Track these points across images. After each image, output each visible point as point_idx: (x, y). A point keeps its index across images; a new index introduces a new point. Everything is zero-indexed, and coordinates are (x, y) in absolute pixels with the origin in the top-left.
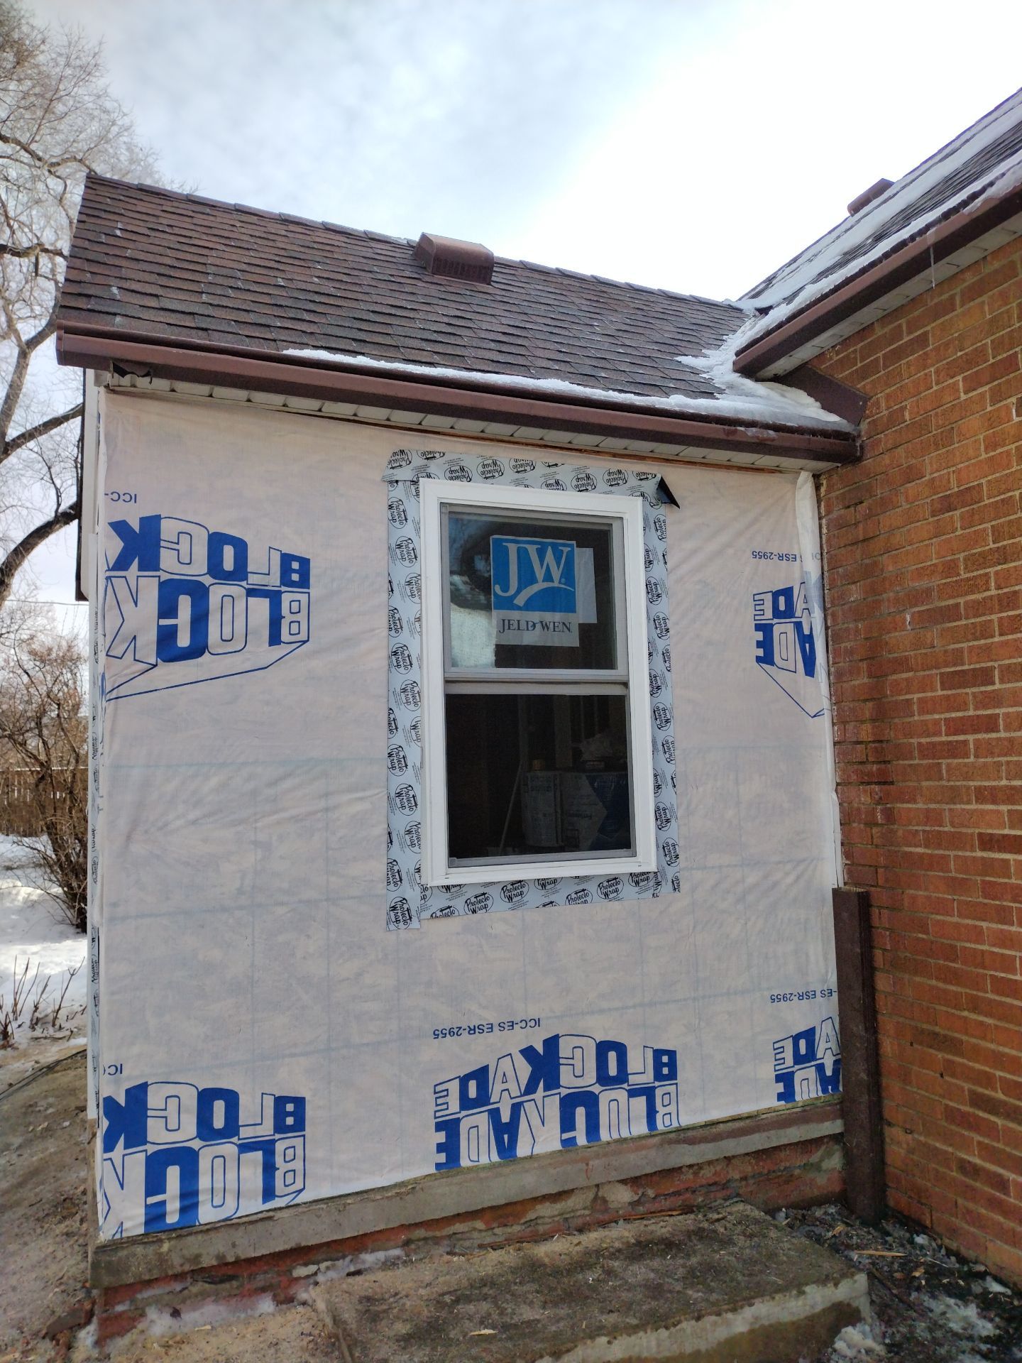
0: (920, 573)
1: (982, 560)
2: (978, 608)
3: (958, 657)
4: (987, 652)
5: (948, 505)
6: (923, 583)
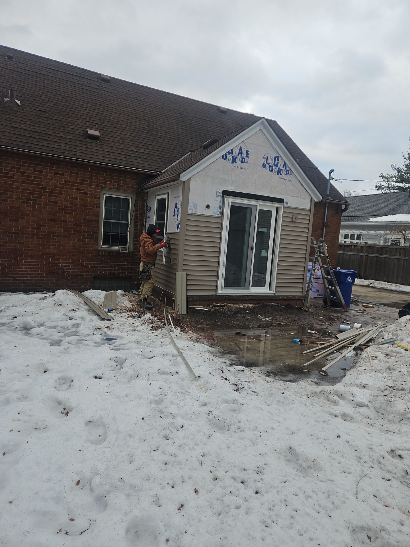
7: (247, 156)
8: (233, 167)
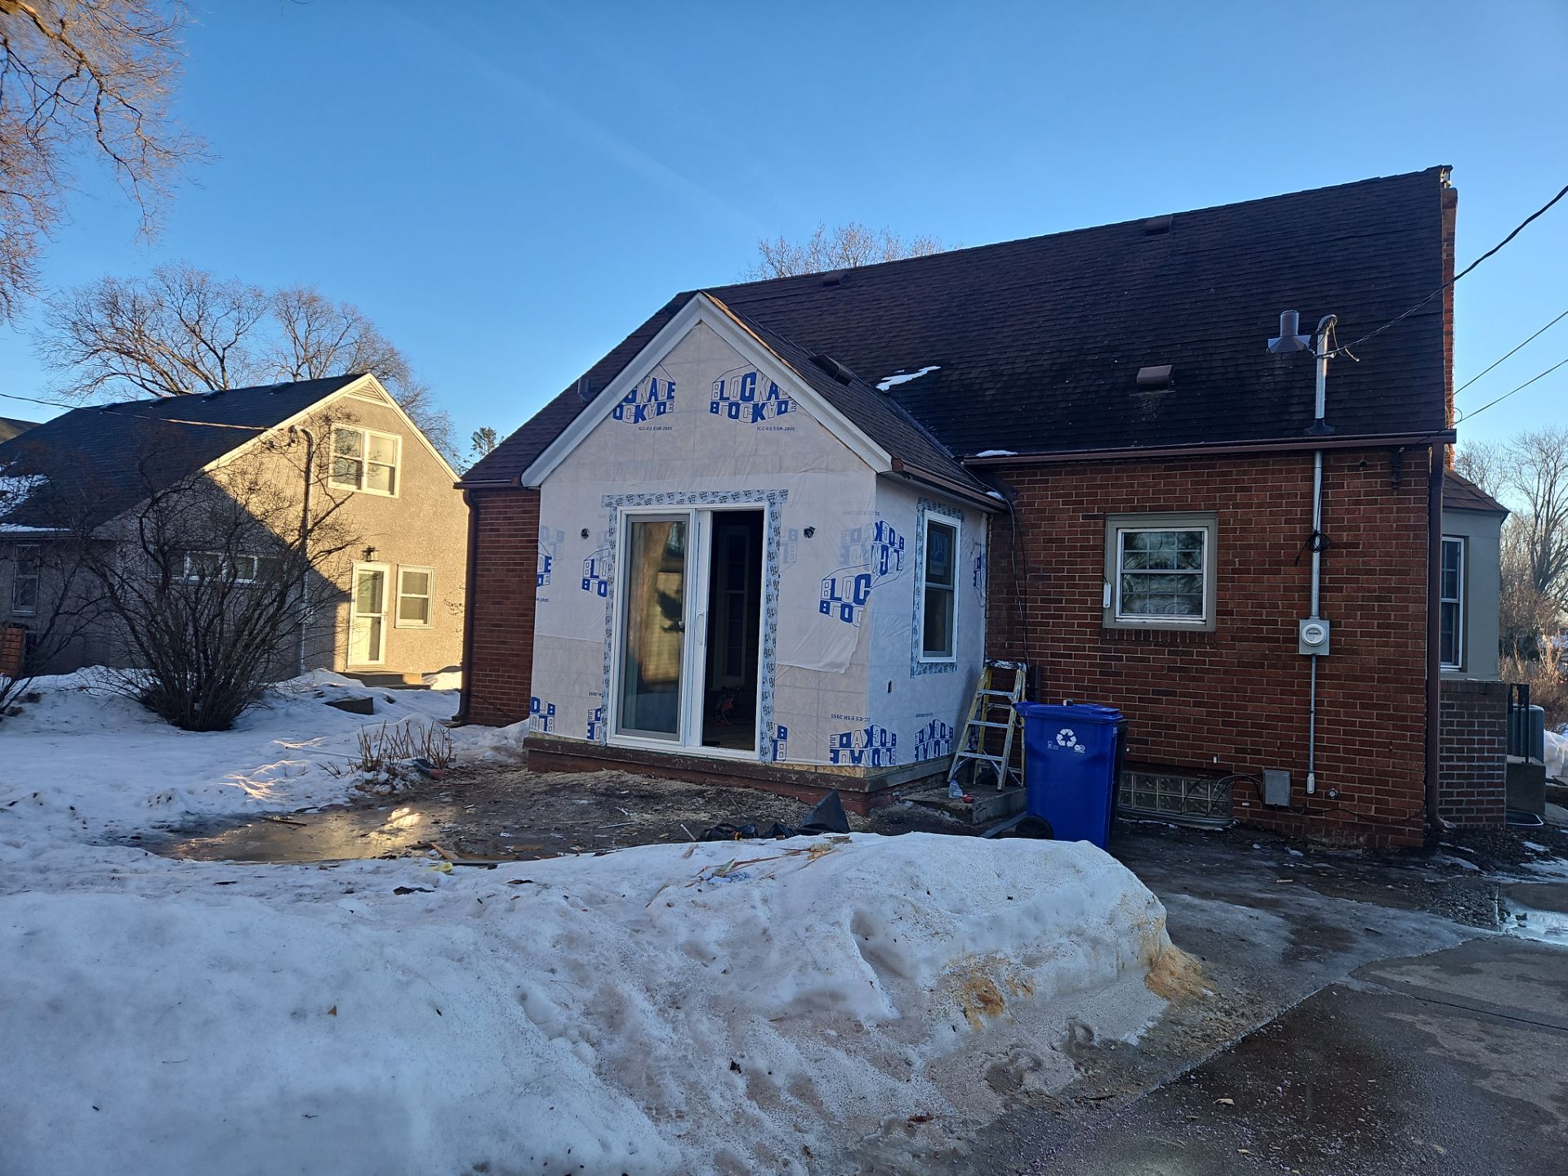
0: (1036, 562)
1: (1063, 563)
2: (1057, 578)
3: (1049, 593)
4: (1062, 593)
5: (1051, 541)
6: (1037, 566)
7: (670, 397)
8: (639, 432)
